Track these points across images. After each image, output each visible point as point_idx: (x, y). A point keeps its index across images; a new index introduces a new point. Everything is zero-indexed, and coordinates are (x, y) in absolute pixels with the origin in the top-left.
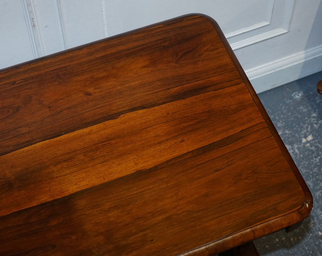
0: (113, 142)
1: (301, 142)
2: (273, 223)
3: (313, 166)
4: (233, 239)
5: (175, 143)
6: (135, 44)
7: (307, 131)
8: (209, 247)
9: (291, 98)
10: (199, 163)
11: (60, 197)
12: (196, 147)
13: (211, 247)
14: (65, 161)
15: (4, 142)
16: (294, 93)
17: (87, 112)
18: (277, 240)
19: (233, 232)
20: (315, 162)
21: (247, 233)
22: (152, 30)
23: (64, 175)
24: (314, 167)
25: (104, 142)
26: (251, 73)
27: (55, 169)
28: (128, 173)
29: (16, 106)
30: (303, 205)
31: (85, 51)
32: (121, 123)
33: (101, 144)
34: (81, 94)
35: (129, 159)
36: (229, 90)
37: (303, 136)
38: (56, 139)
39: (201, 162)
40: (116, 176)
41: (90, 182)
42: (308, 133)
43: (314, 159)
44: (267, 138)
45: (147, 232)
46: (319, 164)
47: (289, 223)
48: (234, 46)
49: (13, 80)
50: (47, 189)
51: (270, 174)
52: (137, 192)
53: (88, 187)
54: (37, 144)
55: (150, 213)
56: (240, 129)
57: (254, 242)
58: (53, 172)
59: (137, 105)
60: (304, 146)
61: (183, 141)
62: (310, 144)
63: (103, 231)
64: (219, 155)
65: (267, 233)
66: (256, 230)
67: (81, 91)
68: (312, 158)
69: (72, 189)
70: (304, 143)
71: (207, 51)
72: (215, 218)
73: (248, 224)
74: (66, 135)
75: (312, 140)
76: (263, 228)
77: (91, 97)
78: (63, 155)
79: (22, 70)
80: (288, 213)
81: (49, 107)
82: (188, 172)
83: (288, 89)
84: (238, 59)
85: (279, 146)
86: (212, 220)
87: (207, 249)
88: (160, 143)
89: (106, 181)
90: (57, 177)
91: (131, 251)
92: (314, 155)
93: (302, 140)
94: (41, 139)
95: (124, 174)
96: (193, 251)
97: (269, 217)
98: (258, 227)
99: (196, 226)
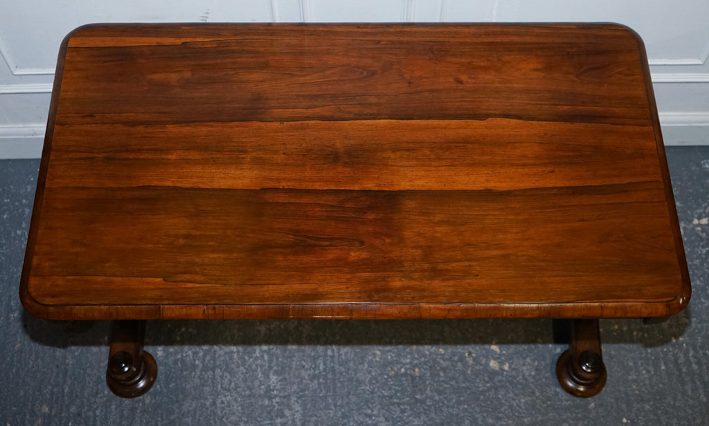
0: (470, 146)
1: (691, 221)
2: (630, 306)
3: (695, 256)
4: (574, 308)
5: (544, 171)
6: (535, 40)
7: (704, 212)
8: (541, 307)
9: (699, 165)
10: (563, 204)
11: (387, 189)
12: (567, 184)
13: (544, 307)
14: (407, 150)
15: (345, 106)
16: (705, 161)
17: (450, 102)
18: (616, 327)
20: (700, 252)
21: (594, 307)
22: (560, 29)
23: (401, 166)
24: (696, 259)
25: (459, 143)
26: (666, 117)
27: (393, 156)
28: (475, 189)
29: (373, 69)
30: (676, 298)
31: (472, 30)
32: (486, 128)
33: (454, 145)
34: (451, 79)
35: (482, 173)
36: (630, 129)
37: (696, 216)
38: (405, 121)
39: (566, 204)
40: (460, 187)
41: (428, 184)
42: (704, 215)
43: (700, 248)
44: (659, 202)
45: (472, 264)
46: (704, 256)
47: (651, 313)
48: (654, 77)
49: (378, 38)
50: (376, 176)
51: (647, 247)
52: (478, 213)
53: (423, 189)
54: (381, 120)
55: (486, 243)
56: (628, 180)
57: (600, 320)
58: (389, 158)
59: (513, 112)
60: (693, 229)
61: (552, 172)
62: (702, 229)
63: (424, 245)
65: (618, 315)
66: (607, 307)
67: (452, 76)
68: (698, 247)
69: (404, 185)
70: (694, 225)
71: (620, 73)
72: (561, 276)
73: (598, 297)
74: (418, 121)
75: (706, 225)
76: (616, 308)
77: (461, 86)
78: (407, 142)
79: (392, 30)
80: (653, 300)
81: (410, 83)
82: (547, 210)
83: (699, 153)
84: (655, 95)
86: (555, 276)
87: (538, 308)
88: (524, 165)
89: (446, 188)
90: (392, 166)
91: (448, 280)
92: (701, 244)
93: (692, 221)
94: (387, 117)
95: (470, 187)
96: (521, 305)
97: (627, 297)
98: (610, 304)
99: (535, 277)
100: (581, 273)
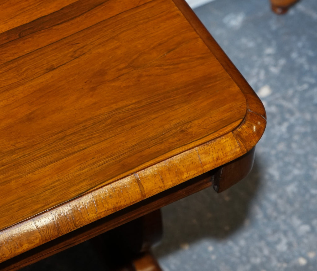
2: (181, 161)
10: (11, 58)
16: (228, 17)
19: (93, 186)
39: (16, 57)
51: (167, 67)
64: (54, 40)
66: (146, 178)
72: (52, 162)
76: (160, 174)
80: (211, 137)
85: (183, 14)
86: (44, 166)
97: (170, 149)
98: (149, 171)
99: (10, 181)
100: (82, 145)
